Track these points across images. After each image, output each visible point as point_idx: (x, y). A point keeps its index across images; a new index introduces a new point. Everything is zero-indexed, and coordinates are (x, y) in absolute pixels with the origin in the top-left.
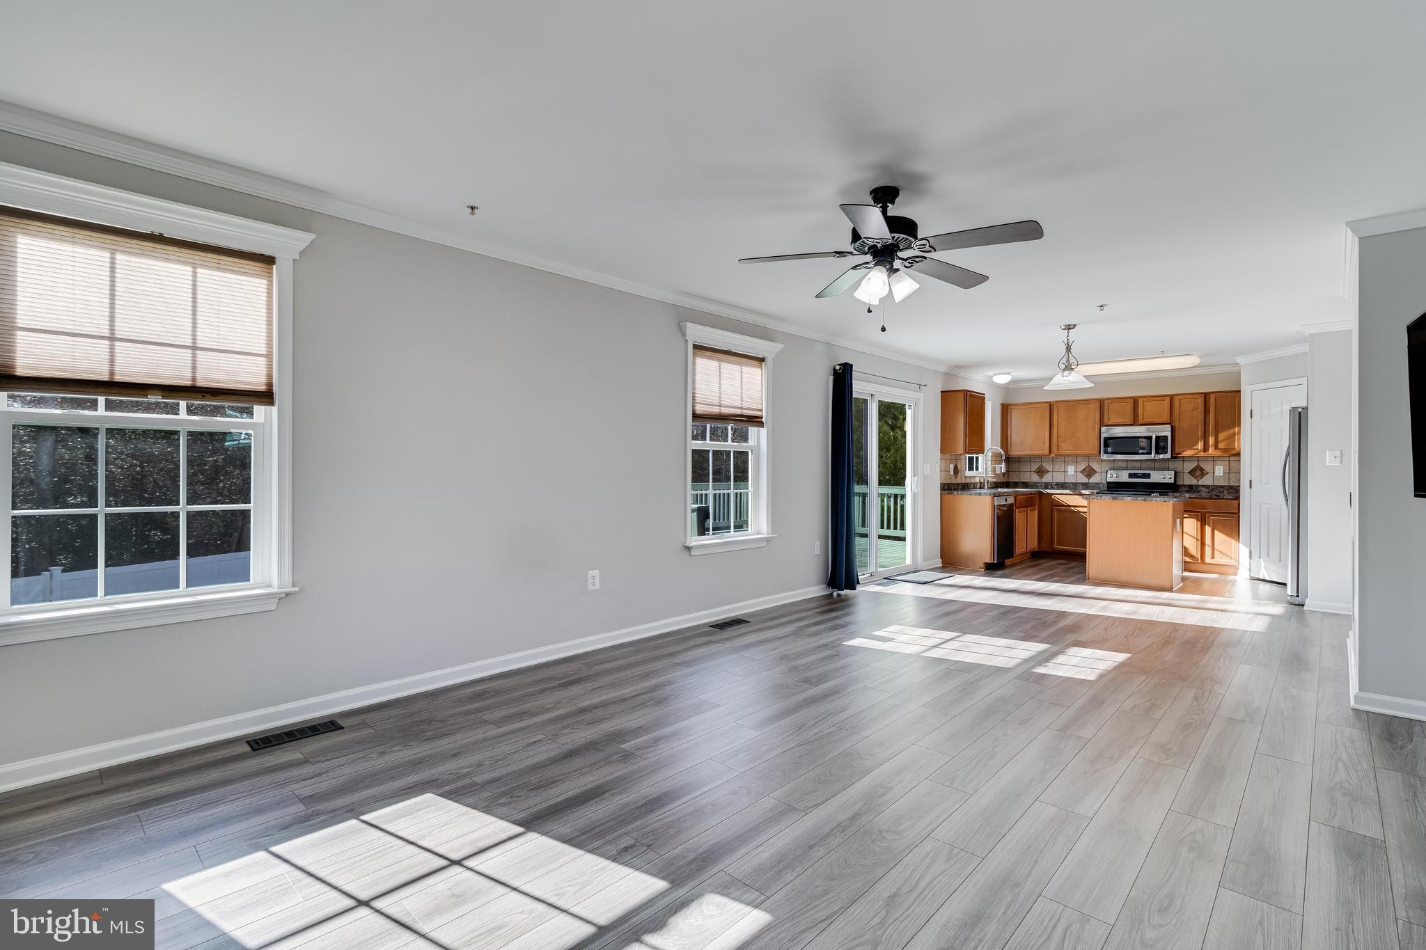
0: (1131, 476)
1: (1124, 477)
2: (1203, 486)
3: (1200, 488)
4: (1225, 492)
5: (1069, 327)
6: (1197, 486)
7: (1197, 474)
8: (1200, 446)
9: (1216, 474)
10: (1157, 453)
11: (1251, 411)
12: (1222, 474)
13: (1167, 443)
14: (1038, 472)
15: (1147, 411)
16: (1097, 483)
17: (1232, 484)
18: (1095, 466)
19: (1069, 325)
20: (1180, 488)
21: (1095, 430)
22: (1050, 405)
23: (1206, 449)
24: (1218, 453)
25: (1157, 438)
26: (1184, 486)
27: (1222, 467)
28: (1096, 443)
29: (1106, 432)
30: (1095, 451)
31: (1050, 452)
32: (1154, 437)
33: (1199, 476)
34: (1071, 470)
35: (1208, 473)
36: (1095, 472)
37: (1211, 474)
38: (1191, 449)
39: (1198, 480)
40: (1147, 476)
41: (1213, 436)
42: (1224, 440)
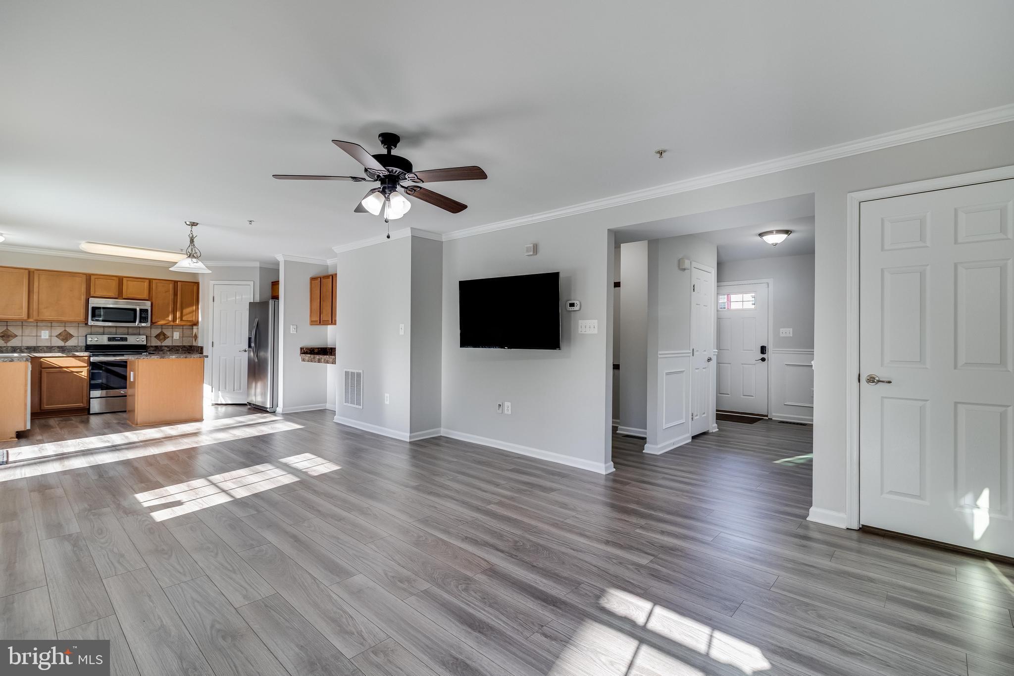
0: (110, 339)
1: (104, 340)
2: (166, 346)
3: (163, 348)
4: (180, 350)
5: (193, 224)
6: (162, 346)
7: (161, 338)
8: (170, 318)
9: (174, 338)
10: (140, 322)
11: (213, 297)
12: (178, 338)
13: (148, 314)
15: (129, 289)
16: (75, 346)
17: (184, 344)
18: (72, 331)
20: (148, 348)
21: (81, 300)
22: (32, 272)
23: (174, 319)
24: (183, 323)
25: (140, 310)
26: (152, 346)
27: (178, 333)
28: (83, 311)
29: (94, 302)
30: (82, 317)
31: (26, 317)
32: (138, 309)
34: (46, 334)
35: (168, 337)
36: (71, 336)
37: (170, 338)
38: (164, 319)
39: (162, 343)
40: (125, 339)
41: (180, 312)
42: (187, 314)
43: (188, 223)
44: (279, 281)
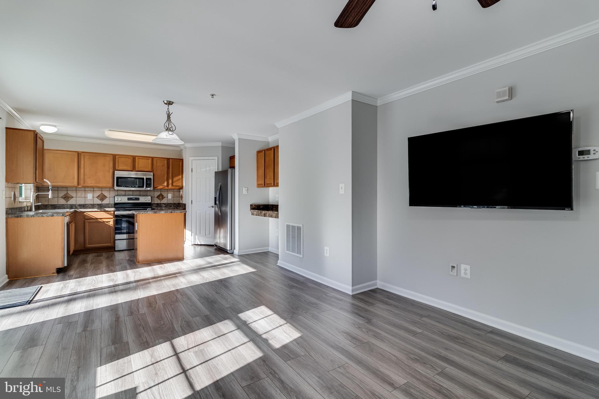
0: (129, 199)
1: (124, 200)
2: (163, 203)
3: (162, 205)
4: (172, 206)
5: (170, 103)
6: (161, 204)
7: (160, 198)
8: (165, 184)
9: (169, 198)
10: (147, 187)
11: (192, 169)
12: (171, 198)
13: (151, 182)
14: (64, 198)
15: (140, 164)
16: (108, 204)
17: (175, 202)
18: (106, 193)
19: (170, 102)
20: (153, 205)
21: (110, 172)
22: (78, 154)
23: (168, 185)
24: (174, 187)
25: (146, 179)
26: (155, 204)
27: (172, 194)
28: (111, 180)
29: (118, 174)
30: (110, 185)
31: (78, 184)
32: (145, 178)
34: (90, 196)
35: (165, 197)
36: (106, 197)
37: (166, 198)
38: (161, 185)
39: (161, 201)
40: (138, 199)
41: (171, 180)
42: (175, 182)
43: (165, 102)
44: (235, 156)
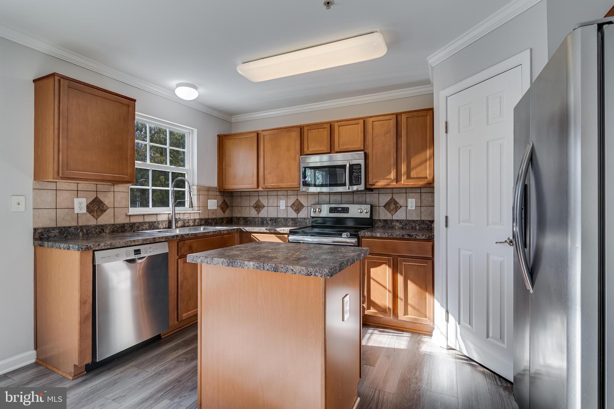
0: (332, 210)
1: (325, 212)
2: (397, 221)
3: (394, 223)
4: (418, 227)
6: (392, 221)
7: (391, 208)
8: (393, 176)
9: (409, 208)
10: (351, 184)
11: (446, 123)
12: (414, 208)
13: (361, 172)
14: (256, 207)
15: (342, 136)
17: (424, 218)
18: (303, 200)
20: (375, 224)
22: (258, 134)
23: (398, 179)
24: (411, 183)
25: (351, 166)
26: (380, 220)
27: (414, 200)
28: (297, 174)
31: (258, 187)
32: (348, 166)
33: (393, 210)
34: (282, 204)
35: (401, 207)
37: (404, 208)
38: (384, 179)
39: (392, 215)
40: (346, 210)
41: (405, 164)
42: (416, 167)
